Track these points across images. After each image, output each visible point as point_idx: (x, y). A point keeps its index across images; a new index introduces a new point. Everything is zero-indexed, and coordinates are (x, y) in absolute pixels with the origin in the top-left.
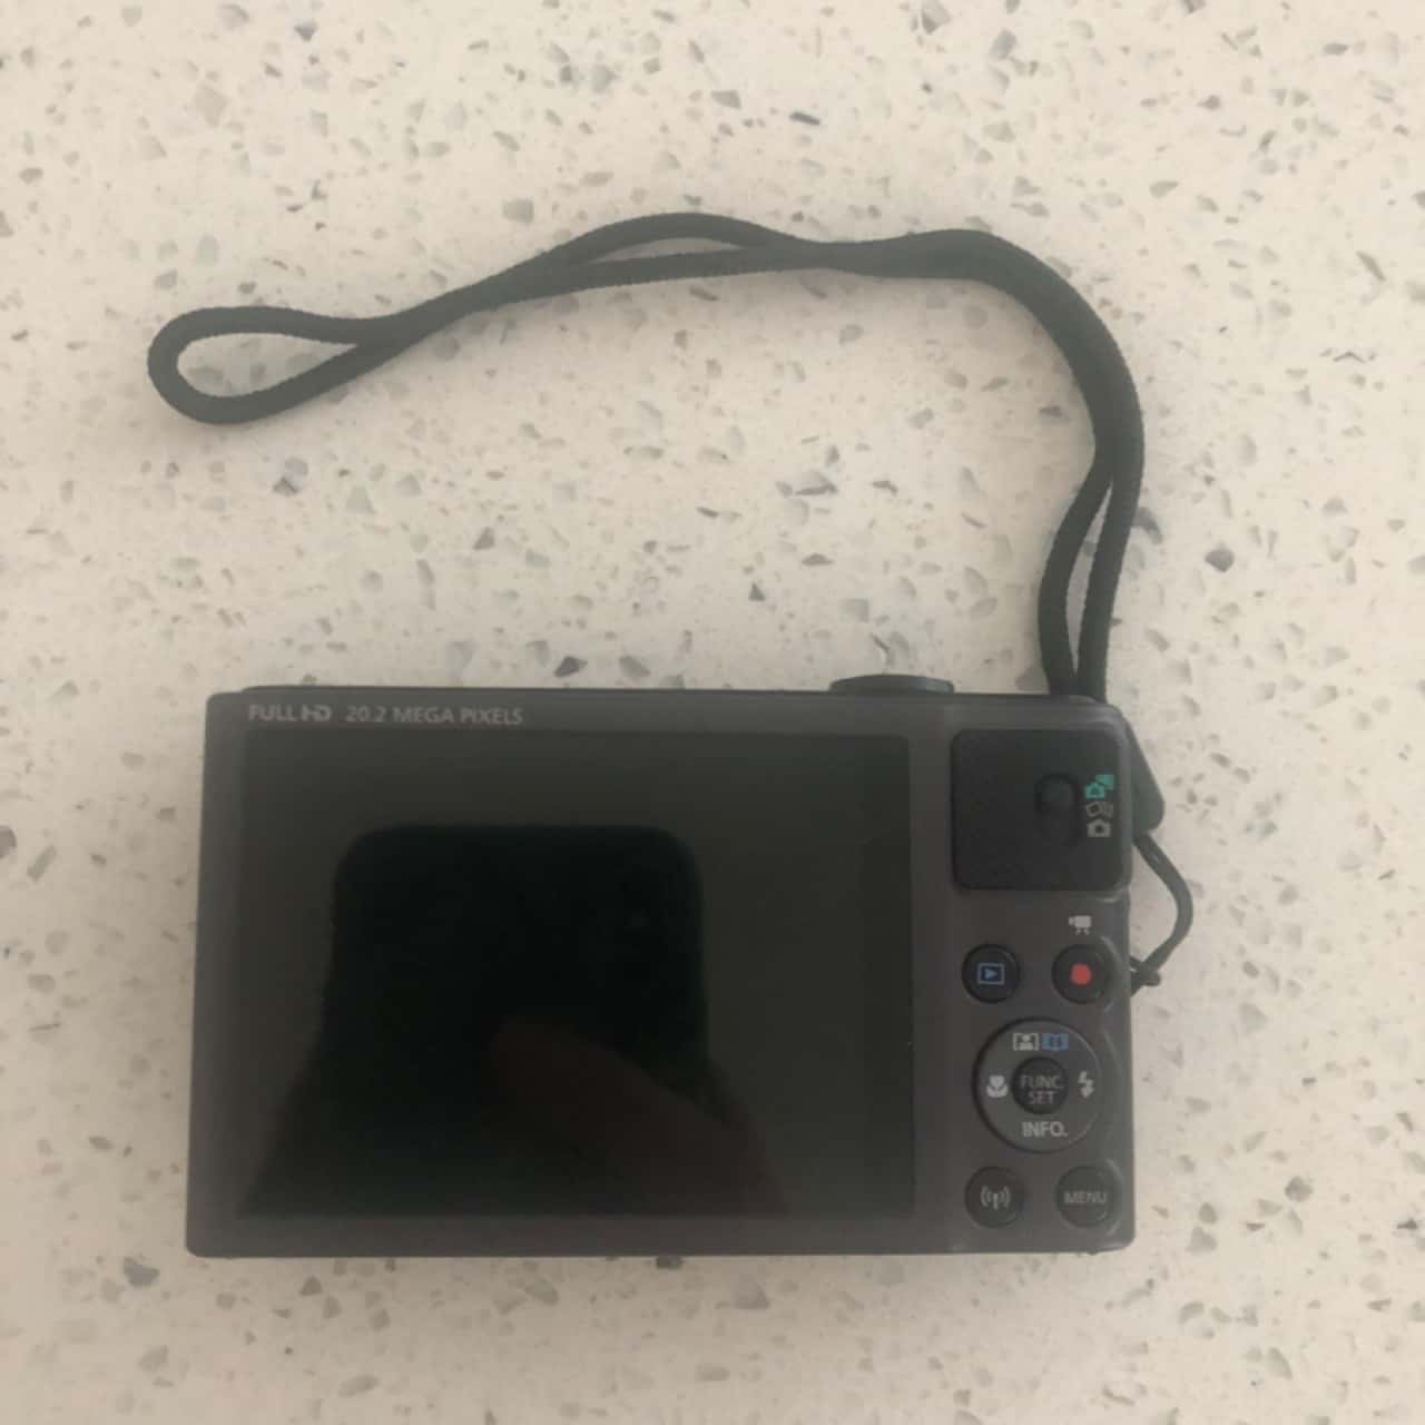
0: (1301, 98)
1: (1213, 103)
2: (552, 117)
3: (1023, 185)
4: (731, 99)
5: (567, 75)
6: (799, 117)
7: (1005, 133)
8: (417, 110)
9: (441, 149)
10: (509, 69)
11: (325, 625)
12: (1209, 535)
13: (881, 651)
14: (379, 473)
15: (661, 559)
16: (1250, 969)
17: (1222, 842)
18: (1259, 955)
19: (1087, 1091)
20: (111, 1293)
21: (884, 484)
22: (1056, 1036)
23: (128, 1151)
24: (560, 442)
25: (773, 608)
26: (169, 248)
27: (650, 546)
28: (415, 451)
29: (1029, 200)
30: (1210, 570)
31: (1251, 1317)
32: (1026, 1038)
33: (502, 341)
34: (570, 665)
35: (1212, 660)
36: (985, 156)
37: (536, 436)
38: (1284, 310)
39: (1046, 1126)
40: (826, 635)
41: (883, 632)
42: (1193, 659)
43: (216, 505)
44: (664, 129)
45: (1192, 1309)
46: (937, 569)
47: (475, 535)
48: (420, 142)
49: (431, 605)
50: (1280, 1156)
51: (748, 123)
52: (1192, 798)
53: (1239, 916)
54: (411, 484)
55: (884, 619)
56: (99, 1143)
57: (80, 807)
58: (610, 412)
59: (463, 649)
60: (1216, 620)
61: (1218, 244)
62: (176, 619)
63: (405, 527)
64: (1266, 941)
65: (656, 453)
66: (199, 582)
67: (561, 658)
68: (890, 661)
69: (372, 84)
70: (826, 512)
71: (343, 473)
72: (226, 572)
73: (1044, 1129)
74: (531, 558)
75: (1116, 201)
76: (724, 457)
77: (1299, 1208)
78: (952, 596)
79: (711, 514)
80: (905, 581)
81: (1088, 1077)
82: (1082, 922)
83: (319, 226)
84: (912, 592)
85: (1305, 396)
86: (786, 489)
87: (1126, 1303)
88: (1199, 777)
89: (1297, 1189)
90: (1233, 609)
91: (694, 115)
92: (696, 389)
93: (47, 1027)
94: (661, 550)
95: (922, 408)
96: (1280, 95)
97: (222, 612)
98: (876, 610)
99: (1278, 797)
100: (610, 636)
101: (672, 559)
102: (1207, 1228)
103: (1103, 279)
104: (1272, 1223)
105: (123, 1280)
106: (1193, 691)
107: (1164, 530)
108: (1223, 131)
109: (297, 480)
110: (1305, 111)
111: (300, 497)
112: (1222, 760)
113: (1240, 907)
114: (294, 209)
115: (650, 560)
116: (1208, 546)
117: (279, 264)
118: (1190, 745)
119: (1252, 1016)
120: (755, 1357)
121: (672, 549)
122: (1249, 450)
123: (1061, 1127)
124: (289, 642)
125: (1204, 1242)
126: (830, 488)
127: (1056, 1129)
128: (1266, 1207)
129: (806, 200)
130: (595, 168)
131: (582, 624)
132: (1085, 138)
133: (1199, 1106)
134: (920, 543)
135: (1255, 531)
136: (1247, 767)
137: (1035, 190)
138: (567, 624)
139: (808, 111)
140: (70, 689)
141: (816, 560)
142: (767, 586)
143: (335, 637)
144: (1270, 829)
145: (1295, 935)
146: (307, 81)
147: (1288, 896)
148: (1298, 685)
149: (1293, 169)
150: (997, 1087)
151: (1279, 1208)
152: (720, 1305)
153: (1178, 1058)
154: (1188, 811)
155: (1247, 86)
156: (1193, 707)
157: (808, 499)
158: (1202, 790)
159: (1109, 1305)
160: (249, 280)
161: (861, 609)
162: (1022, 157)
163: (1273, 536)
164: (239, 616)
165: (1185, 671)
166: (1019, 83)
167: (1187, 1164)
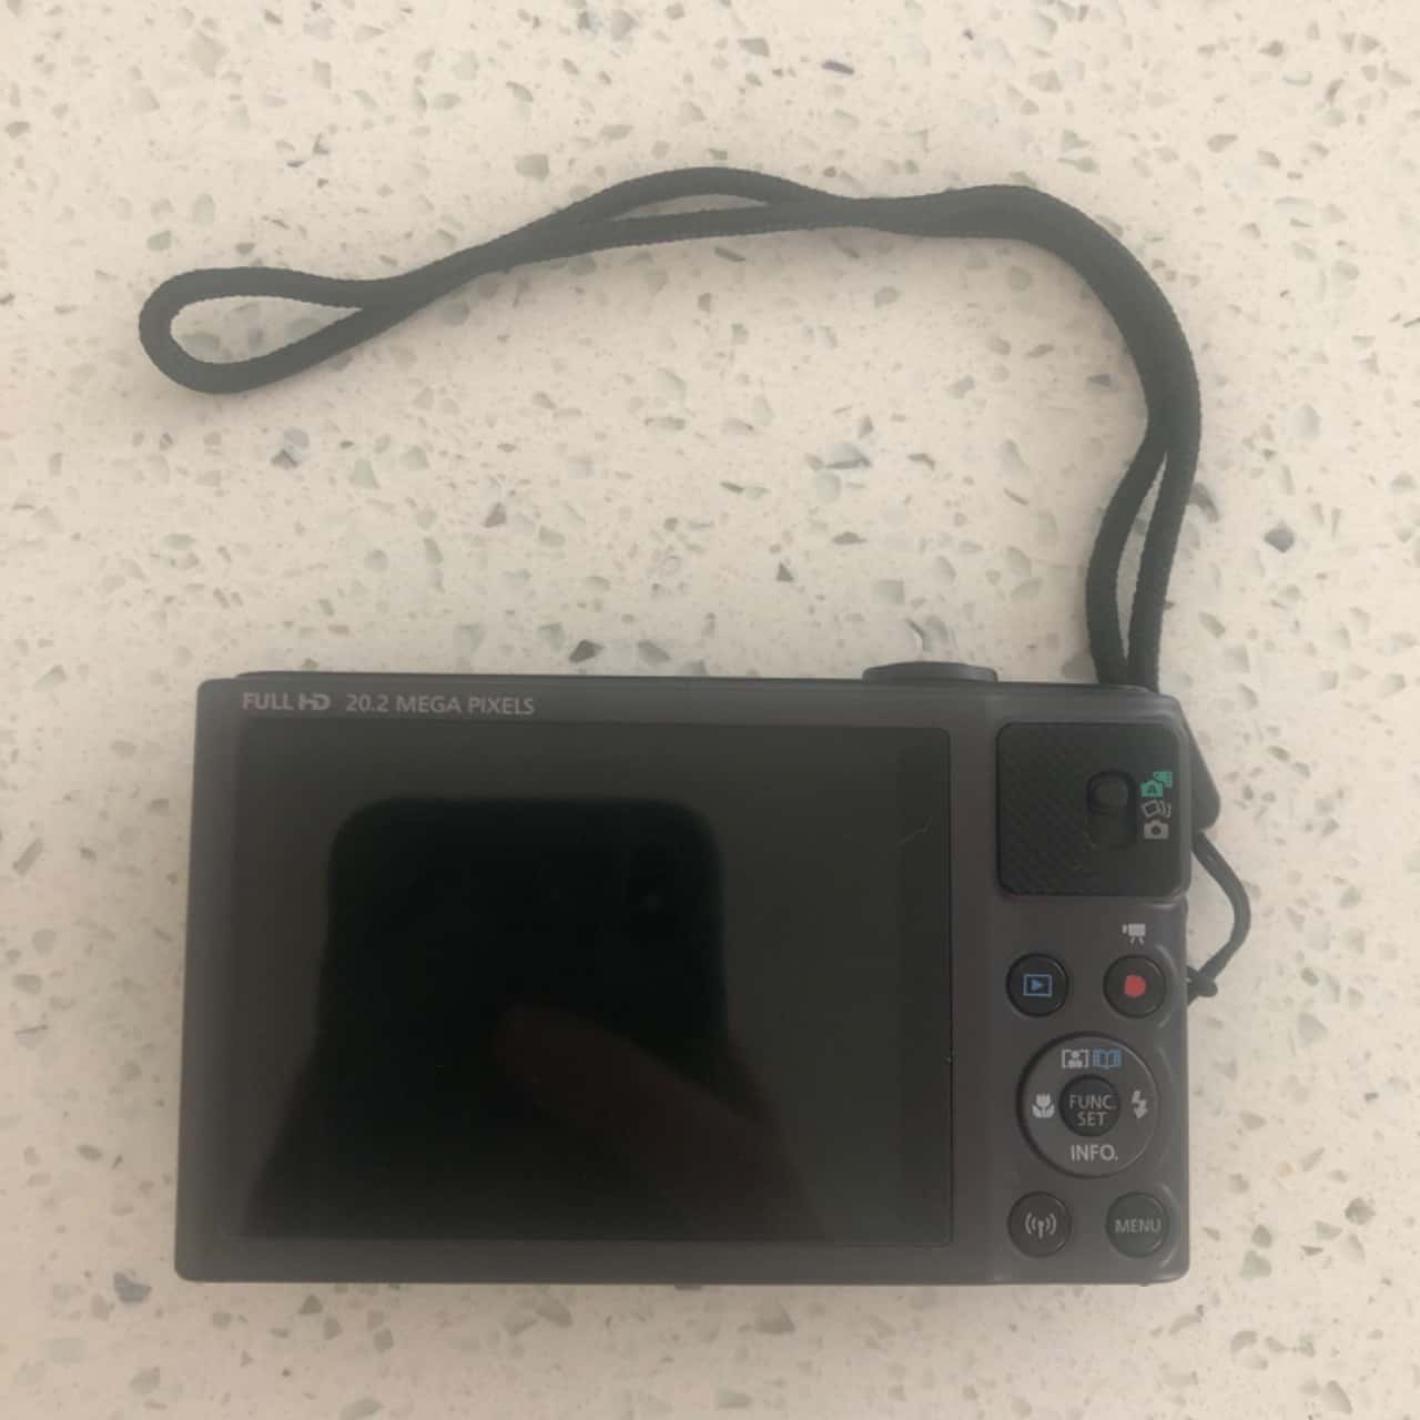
0: (1371, 44)
1: (1275, 49)
2: (569, 66)
3: (1071, 139)
4: (759, 47)
5: (585, 21)
6: (832, 65)
7: (1051, 83)
8: (425, 59)
9: (450, 101)
10: (524, 16)
11: (327, 608)
12: (1269, 513)
13: (917, 636)
14: (384, 444)
15: (682, 538)
16: (1309, 977)
17: (1281, 842)
18: (1318, 961)
19: (1141, 1112)
20: (101, 1310)
21: (922, 458)
22: (1107, 1054)
23: (119, 1160)
24: (577, 412)
25: (802, 590)
26: (162, 207)
27: (671, 524)
28: (422, 422)
29: (1078, 154)
30: (1268, 551)
31: (1308, 1348)
32: (1076, 1054)
33: (516, 303)
34: (586, 650)
35: (1270, 646)
36: (1030, 108)
37: (550, 405)
38: (1351, 273)
39: (1095, 1149)
40: (858, 618)
41: (919, 616)
42: (1251, 646)
43: (213, 478)
44: (688, 79)
45: (1245, 1338)
46: (976, 548)
47: (485, 510)
48: (429, 93)
49: (439, 585)
50: (1340, 1176)
51: (778, 73)
52: (1249, 794)
53: (1298, 921)
54: (418, 456)
55: (920, 602)
56: (89, 1153)
57: (68, 798)
58: (629, 380)
59: (473, 632)
60: (1275, 604)
61: (1279, 201)
62: (169, 600)
63: (412, 503)
64: (1326, 946)
65: (679, 424)
66: (193, 561)
67: (575, 642)
68: (925, 648)
69: (378, 32)
70: (859, 487)
71: (346, 444)
72: (222, 550)
73: (1093, 1152)
74: (546, 536)
75: (1169, 156)
76: (750, 428)
77: (1359, 1230)
78: (993, 577)
79: (736, 489)
80: (943, 561)
81: (1141, 1098)
82: (1136, 930)
83: (321, 183)
84: (950, 572)
85: (1372, 364)
86: (815, 462)
87: (1175, 1330)
88: (1257, 771)
89: (1358, 1210)
90: (1293, 592)
91: (720, 64)
92: (721, 355)
93: (33, 1030)
94: (682, 528)
95: (961, 376)
96: (1348, 41)
97: (217, 593)
98: (912, 594)
99: (1340, 794)
100: (629, 619)
101: (695, 537)
102: (1261, 1252)
103: (1156, 240)
104: (1329, 1247)
105: (111, 1296)
106: (1251, 680)
107: (1220, 507)
108: (1288, 80)
109: (298, 453)
110: (1374, 58)
111: (301, 470)
112: (1281, 754)
113: (1301, 911)
114: (295, 164)
115: (671, 538)
116: (1269, 525)
117: (279, 223)
118: (1247, 737)
119: (1310, 1026)
120: (780, 1383)
121: (695, 526)
122: (1311, 421)
123: (1112, 1148)
124: (288, 624)
125: (1257, 1266)
126: (862, 461)
127: (1107, 1152)
128: (1325, 1231)
129: (840, 153)
130: (615, 121)
131: (598, 606)
132: (1138, 87)
133: (1253, 1121)
134: (960, 520)
135: (1317, 508)
136: (1306, 761)
137: (1082, 144)
138: (582, 605)
139: (842, 60)
140: (58, 673)
141: (849, 538)
142: (796, 566)
143: (339, 619)
144: (1332, 827)
145: (1357, 941)
146: (308, 28)
147: (1351, 898)
148: (1360, 673)
149: (1361, 120)
150: (1043, 1107)
151: (1340, 1231)
152: (744, 1328)
153: (1231, 1070)
154: (1244, 808)
155: (1314, 31)
156: (1251, 697)
157: (838, 472)
158: (1259, 785)
159: (1156, 1332)
160: (247, 240)
161: (895, 590)
162: (1070, 107)
163: (1336, 513)
164: (236, 596)
165: (1241, 658)
166: (1066, 29)
167: (1241, 1184)
